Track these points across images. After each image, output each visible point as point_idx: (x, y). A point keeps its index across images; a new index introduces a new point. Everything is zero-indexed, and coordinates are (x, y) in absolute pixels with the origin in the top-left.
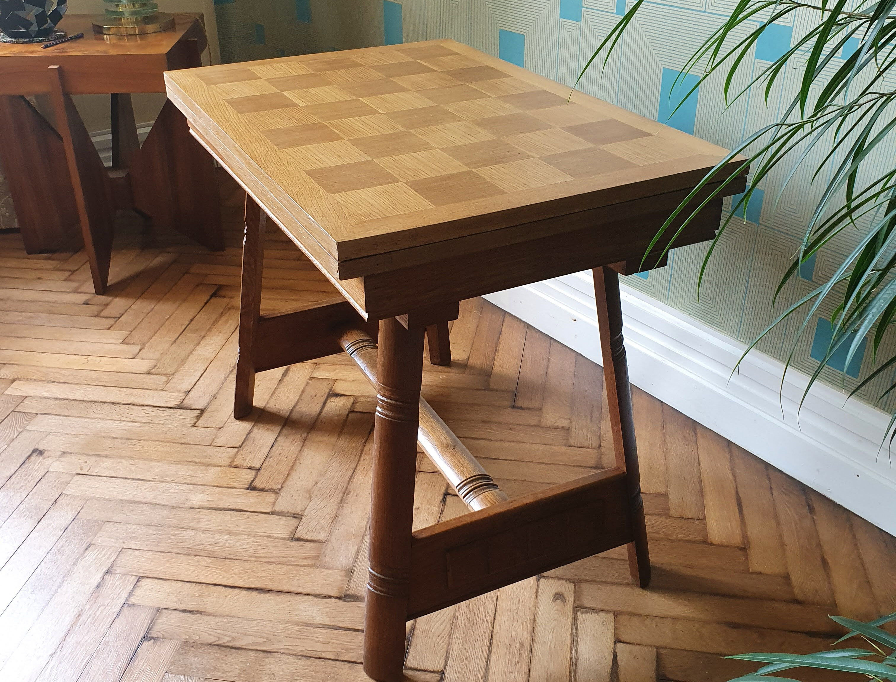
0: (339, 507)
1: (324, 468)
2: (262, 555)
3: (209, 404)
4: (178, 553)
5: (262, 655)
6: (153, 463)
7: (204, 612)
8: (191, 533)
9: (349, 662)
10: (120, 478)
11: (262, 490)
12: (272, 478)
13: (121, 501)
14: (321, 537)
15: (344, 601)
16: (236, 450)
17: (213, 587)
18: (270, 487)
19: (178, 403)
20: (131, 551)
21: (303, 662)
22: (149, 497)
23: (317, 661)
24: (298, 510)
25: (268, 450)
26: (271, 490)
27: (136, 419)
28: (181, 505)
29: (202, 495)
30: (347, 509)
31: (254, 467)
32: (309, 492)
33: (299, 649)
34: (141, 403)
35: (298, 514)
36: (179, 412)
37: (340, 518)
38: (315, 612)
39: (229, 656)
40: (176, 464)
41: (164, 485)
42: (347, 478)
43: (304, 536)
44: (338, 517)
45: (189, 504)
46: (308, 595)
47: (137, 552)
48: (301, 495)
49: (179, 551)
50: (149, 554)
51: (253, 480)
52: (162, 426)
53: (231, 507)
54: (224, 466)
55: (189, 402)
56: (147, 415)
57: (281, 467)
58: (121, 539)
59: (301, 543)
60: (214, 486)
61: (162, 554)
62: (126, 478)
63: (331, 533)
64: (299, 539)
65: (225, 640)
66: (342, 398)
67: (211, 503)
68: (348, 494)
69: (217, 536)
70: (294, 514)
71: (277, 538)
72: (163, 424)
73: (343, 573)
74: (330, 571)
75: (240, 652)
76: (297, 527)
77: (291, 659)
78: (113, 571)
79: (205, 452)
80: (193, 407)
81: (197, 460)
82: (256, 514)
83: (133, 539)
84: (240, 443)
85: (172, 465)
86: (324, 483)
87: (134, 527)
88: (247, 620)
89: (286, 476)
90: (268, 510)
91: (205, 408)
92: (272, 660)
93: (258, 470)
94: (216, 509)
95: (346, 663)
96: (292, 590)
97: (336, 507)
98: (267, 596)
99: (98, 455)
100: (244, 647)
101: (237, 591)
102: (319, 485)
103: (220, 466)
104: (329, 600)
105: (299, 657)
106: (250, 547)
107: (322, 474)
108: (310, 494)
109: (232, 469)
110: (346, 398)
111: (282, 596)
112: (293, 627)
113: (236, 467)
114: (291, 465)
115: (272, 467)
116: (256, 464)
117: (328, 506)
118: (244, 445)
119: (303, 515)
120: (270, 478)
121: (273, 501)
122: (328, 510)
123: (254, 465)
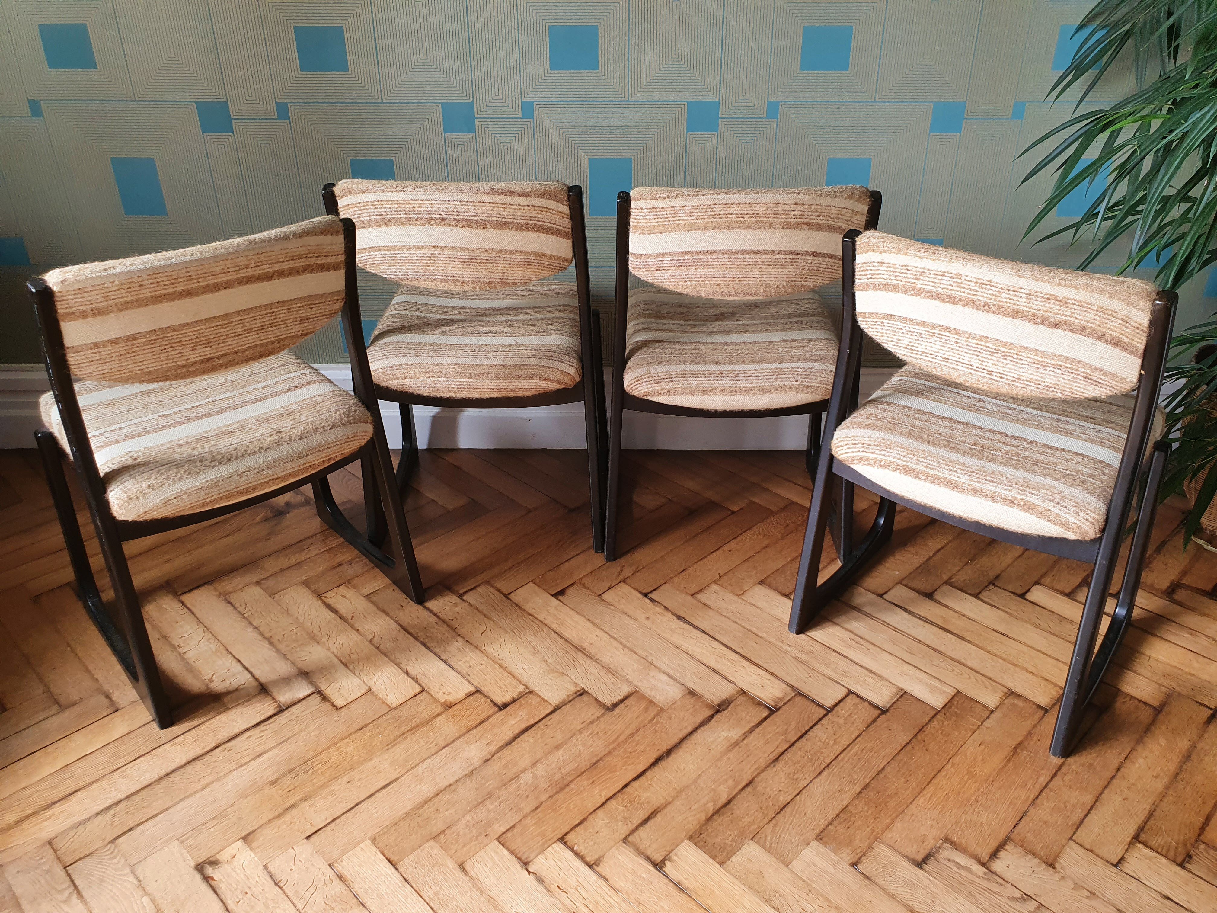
0: (596, 662)
1: (527, 647)
2: (614, 738)
3: (311, 683)
4: (551, 797)
5: (749, 789)
6: (369, 765)
7: (658, 808)
8: (527, 777)
9: (801, 737)
10: (363, 801)
11: (514, 701)
12: (504, 687)
13: (408, 814)
14: (625, 690)
15: (724, 710)
16: (425, 694)
17: (628, 789)
18: (516, 693)
19: (276, 705)
20: (509, 834)
21: (780, 765)
22: (427, 789)
23: (785, 756)
24: (572, 689)
25: (452, 672)
26: (521, 696)
27: (261, 749)
28: (471, 768)
29: (472, 746)
30: (606, 659)
31: (469, 693)
32: (551, 671)
33: (762, 762)
34: (231, 734)
35: (578, 691)
36: (293, 711)
37: (613, 667)
38: (723, 733)
39: (734, 812)
40: (393, 746)
41: (420, 769)
42: (559, 639)
43: (615, 700)
44: (609, 668)
45: (477, 762)
46: (696, 729)
47: (516, 830)
48: (551, 678)
49: (547, 796)
50: (528, 821)
51: (491, 701)
52: (304, 733)
53: (516, 732)
54: (442, 712)
55: (287, 696)
56: (265, 738)
57: (491, 673)
58: (477, 836)
59: (622, 705)
60: (468, 731)
61: (539, 810)
62: (371, 796)
63: (628, 682)
64: (615, 705)
65: (711, 807)
67: (495, 743)
68: (584, 649)
69: (551, 757)
70: (576, 693)
71: (598, 718)
72: (301, 731)
73: (688, 697)
74: (679, 703)
75: (735, 802)
76: (596, 699)
77: (771, 771)
78: (528, 860)
79: (400, 717)
80: (301, 696)
81: (409, 727)
82: (548, 718)
83: (489, 824)
84: (417, 686)
85: (393, 750)
86: (550, 656)
87: (468, 817)
88: (695, 781)
89: (511, 676)
90: (550, 709)
91: (316, 689)
92: (763, 784)
93: (479, 691)
94: (509, 743)
95: (801, 740)
96: (681, 735)
97: (594, 663)
98: (673, 756)
99: (292, 806)
100: (731, 797)
101: (649, 774)
102: (550, 661)
103: (438, 715)
104: (715, 718)
105: (772, 765)
106: (594, 741)
107: (536, 652)
108: (556, 671)
109: (455, 708)
111: (686, 745)
112: (731, 755)
113: (452, 705)
114: (497, 666)
115: (486, 680)
116: (467, 688)
117: (587, 668)
118: (424, 685)
119: (583, 689)
120: (501, 688)
121: (538, 699)
122: (593, 670)
123: (466, 691)
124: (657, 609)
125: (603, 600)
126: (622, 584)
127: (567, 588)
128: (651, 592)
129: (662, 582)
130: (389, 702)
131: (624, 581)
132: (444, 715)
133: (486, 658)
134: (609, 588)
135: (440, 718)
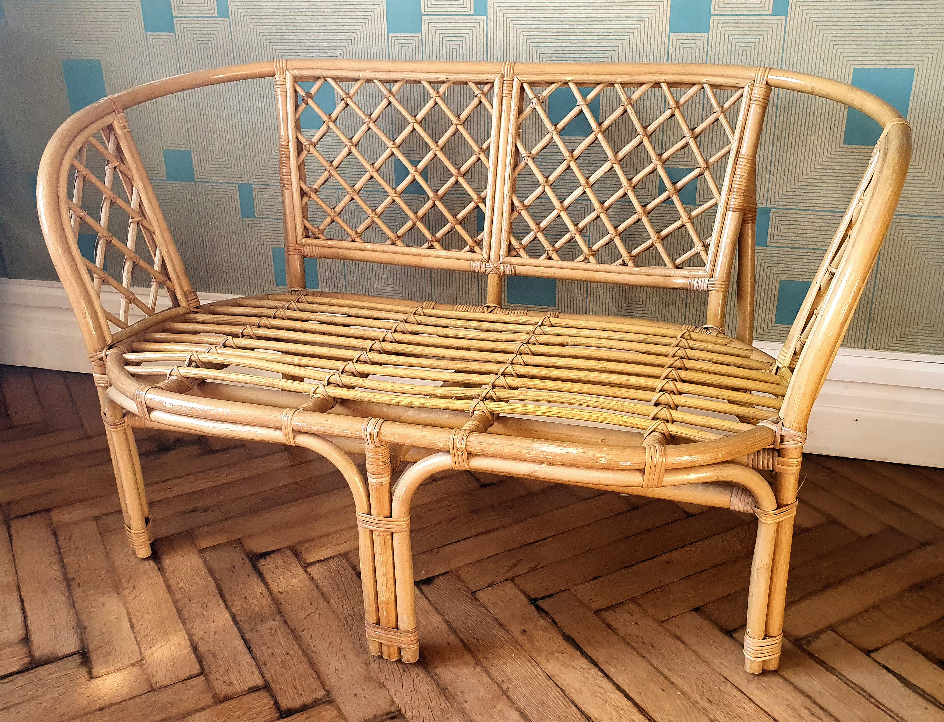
0: (433, 678)
3: (82, 640)
11: (304, 708)
12: (300, 688)
16: (202, 678)
18: (311, 700)
19: (27, 660)
24: (385, 707)
25: (248, 658)
26: (316, 703)
31: (255, 687)
32: (369, 679)
35: (391, 712)
36: (42, 671)
37: (451, 689)
44: (447, 689)
48: (365, 688)
51: (276, 703)
52: (34, 702)
54: (208, 707)
55: (45, 651)
57: (293, 668)
66: (273, 555)
70: (387, 714)
72: (33, 698)
79: (155, 702)
80: (61, 654)
84: (198, 666)
89: (315, 675)
91: (83, 648)
93: (267, 687)
97: (429, 679)
103: (202, 709)
108: (375, 681)
109: (227, 704)
110: (278, 554)
113: (228, 698)
114: (304, 660)
115: (282, 675)
116: (255, 681)
117: (417, 683)
118: (206, 666)
119: (399, 710)
120: (295, 688)
121: (335, 713)
122: (423, 688)
123: (252, 684)
124: (542, 621)
125: (477, 600)
126: (510, 584)
127: (437, 576)
128: (543, 598)
129: (563, 588)
130: (154, 681)
131: (512, 579)
132: (208, 712)
133: (296, 647)
134: (490, 585)
135: (202, 713)
